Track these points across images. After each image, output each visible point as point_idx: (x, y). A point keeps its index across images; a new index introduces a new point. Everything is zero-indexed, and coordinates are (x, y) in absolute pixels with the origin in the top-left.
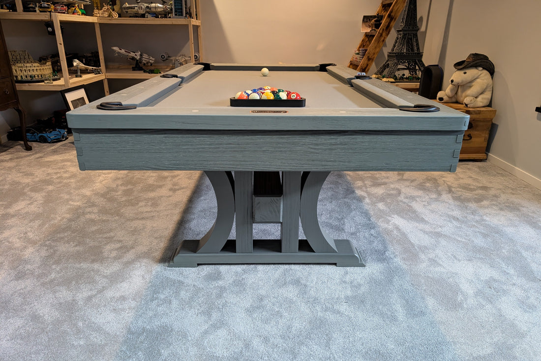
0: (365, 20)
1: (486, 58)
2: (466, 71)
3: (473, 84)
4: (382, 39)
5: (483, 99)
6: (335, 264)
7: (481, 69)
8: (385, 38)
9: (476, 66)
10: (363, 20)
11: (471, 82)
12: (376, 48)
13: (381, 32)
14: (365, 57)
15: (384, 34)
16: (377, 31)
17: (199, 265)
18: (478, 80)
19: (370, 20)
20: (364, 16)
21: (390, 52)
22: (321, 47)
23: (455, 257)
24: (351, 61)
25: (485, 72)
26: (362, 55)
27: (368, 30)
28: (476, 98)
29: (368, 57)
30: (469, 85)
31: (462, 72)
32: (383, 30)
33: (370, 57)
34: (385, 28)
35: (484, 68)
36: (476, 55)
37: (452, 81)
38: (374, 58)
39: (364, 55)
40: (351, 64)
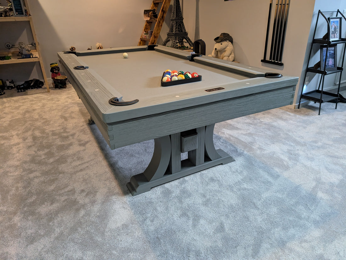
0: (145, 13)
1: (228, 35)
2: (222, 43)
3: (226, 49)
4: (161, 24)
5: (232, 57)
6: (222, 164)
7: (228, 41)
8: (162, 24)
9: (226, 40)
10: (144, 13)
11: (225, 48)
12: (158, 30)
13: (159, 20)
14: (152, 36)
15: (161, 22)
16: (157, 20)
17: (151, 188)
18: (228, 47)
19: (148, 12)
20: (145, 10)
21: (168, 32)
22: (121, 30)
23: (267, 144)
24: (141, 39)
25: (230, 43)
26: (150, 35)
27: (148, 19)
28: (229, 57)
29: (154, 36)
30: (224, 50)
31: (220, 44)
32: (160, 19)
33: (155, 36)
34: (161, 18)
35: (229, 41)
36: (224, 34)
37: (216, 49)
38: (158, 36)
39: (151, 35)
40: (141, 40)
